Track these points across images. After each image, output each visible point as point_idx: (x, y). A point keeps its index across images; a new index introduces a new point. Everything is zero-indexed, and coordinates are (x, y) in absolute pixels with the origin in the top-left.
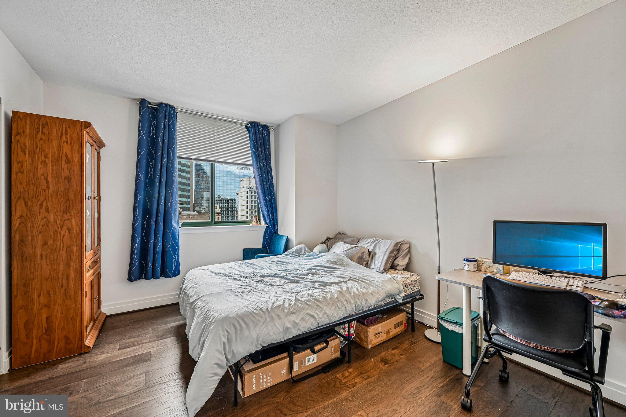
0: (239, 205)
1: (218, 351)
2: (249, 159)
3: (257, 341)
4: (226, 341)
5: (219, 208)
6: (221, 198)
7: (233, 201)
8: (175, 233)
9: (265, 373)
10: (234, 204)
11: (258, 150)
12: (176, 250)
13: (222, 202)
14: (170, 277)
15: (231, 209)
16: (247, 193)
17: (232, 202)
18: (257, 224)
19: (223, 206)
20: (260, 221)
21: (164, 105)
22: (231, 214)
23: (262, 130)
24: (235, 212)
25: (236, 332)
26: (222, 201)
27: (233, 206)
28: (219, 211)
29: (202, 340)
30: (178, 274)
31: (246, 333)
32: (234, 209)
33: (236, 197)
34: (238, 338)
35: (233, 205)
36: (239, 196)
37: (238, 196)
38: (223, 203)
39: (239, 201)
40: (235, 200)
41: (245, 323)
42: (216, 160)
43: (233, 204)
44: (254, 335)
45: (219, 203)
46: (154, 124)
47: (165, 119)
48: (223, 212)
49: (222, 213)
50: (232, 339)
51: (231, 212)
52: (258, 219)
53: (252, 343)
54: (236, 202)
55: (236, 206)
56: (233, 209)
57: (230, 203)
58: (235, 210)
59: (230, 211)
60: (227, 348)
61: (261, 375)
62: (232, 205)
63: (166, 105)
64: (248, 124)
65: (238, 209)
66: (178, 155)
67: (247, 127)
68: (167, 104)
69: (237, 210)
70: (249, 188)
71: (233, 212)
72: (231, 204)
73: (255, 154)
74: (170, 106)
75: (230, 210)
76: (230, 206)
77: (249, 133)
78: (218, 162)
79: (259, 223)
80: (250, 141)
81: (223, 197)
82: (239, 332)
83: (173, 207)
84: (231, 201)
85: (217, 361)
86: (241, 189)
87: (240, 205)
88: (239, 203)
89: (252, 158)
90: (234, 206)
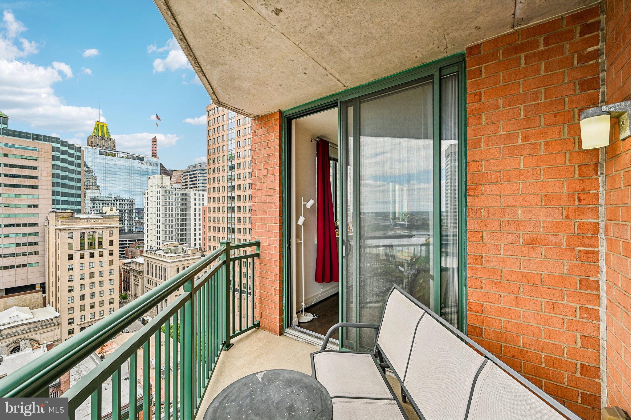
0: (146, 207)
16: (158, 192)
37: (145, 196)
70: (161, 188)
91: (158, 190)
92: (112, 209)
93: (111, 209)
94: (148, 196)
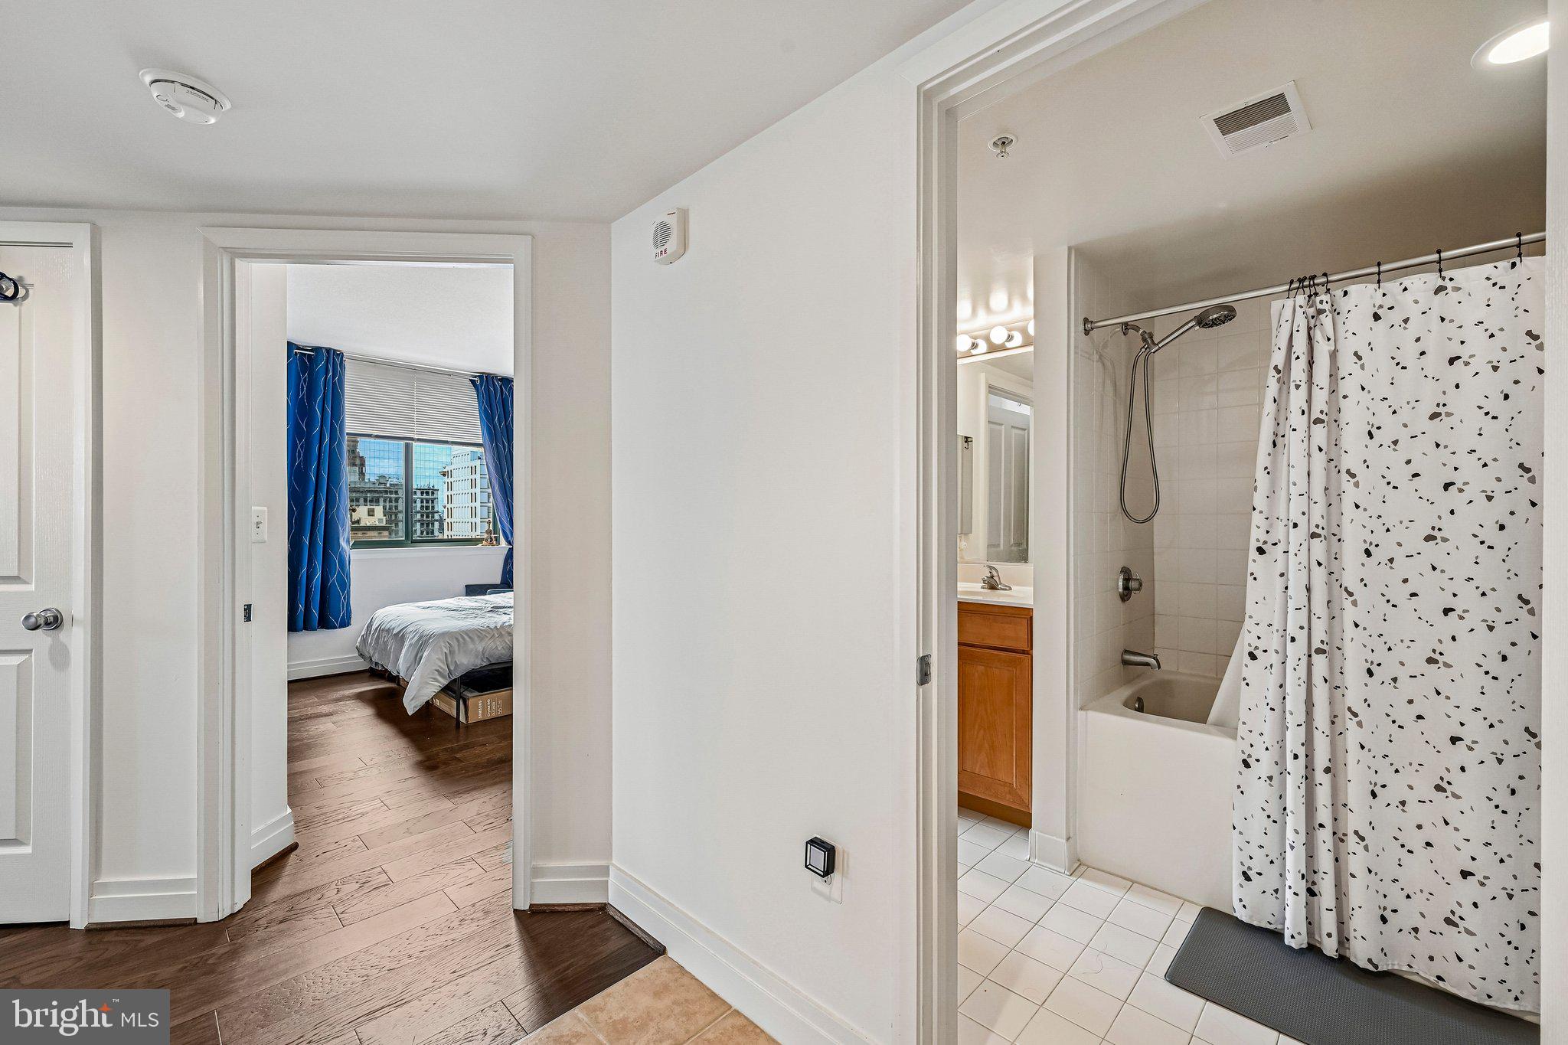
0: (449, 506)
1: (439, 659)
2: (478, 434)
3: (483, 654)
4: (447, 652)
5: (382, 514)
6: (388, 485)
7: (427, 493)
8: (344, 558)
9: (493, 700)
10: (433, 502)
11: (493, 420)
12: (345, 585)
13: (394, 496)
14: (335, 628)
15: (422, 516)
16: (473, 470)
17: (425, 496)
18: (492, 544)
19: (396, 507)
20: (497, 540)
21: (324, 350)
22: (422, 532)
23: (501, 387)
24: (437, 524)
25: (459, 645)
26: (391, 492)
27: (427, 508)
28: (384, 524)
29: (419, 655)
30: (349, 624)
31: (471, 646)
32: (433, 517)
33: (439, 483)
34: (461, 650)
35: (430, 504)
36: (449, 480)
37: (446, 479)
38: (397, 500)
39: (449, 493)
40: (434, 491)
41: (470, 637)
42: (416, 437)
43: (427, 502)
44: (480, 648)
45: (381, 500)
46: (305, 380)
47: (327, 373)
48: (397, 525)
49: (393, 528)
50: (454, 652)
51: (422, 525)
52: (493, 536)
53: (477, 656)
54: (440, 497)
55: (439, 507)
56: (428, 517)
57: (419, 501)
58: (437, 521)
59: (418, 524)
60: (449, 659)
61: (489, 701)
62: (425, 504)
63: (328, 350)
64: (476, 377)
65: (445, 516)
66: (347, 430)
67: (473, 382)
68: (331, 349)
69: (441, 521)
70: (480, 458)
71: (428, 525)
72: (422, 502)
73: (488, 427)
74: (335, 351)
75: (419, 521)
76: (418, 509)
77: (477, 391)
78: (419, 440)
79: (495, 542)
80: (479, 404)
81: (395, 481)
82: (462, 645)
83: (341, 516)
84: (422, 493)
85: (438, 668)
86: (454, 461)
87: (452, 506)
88: (450, 499)
89: (483, 435)
90: (433, 507)
91: (473, 464)
92: (373, 510)
93: (371, 513)
94: (452, 480)
